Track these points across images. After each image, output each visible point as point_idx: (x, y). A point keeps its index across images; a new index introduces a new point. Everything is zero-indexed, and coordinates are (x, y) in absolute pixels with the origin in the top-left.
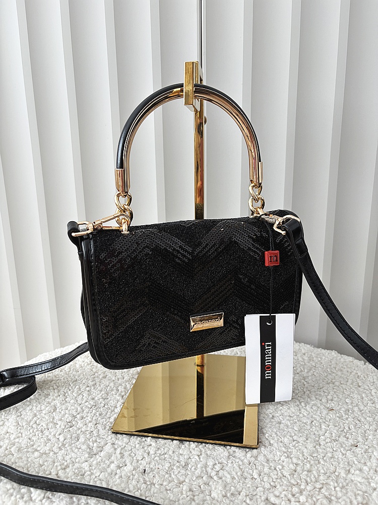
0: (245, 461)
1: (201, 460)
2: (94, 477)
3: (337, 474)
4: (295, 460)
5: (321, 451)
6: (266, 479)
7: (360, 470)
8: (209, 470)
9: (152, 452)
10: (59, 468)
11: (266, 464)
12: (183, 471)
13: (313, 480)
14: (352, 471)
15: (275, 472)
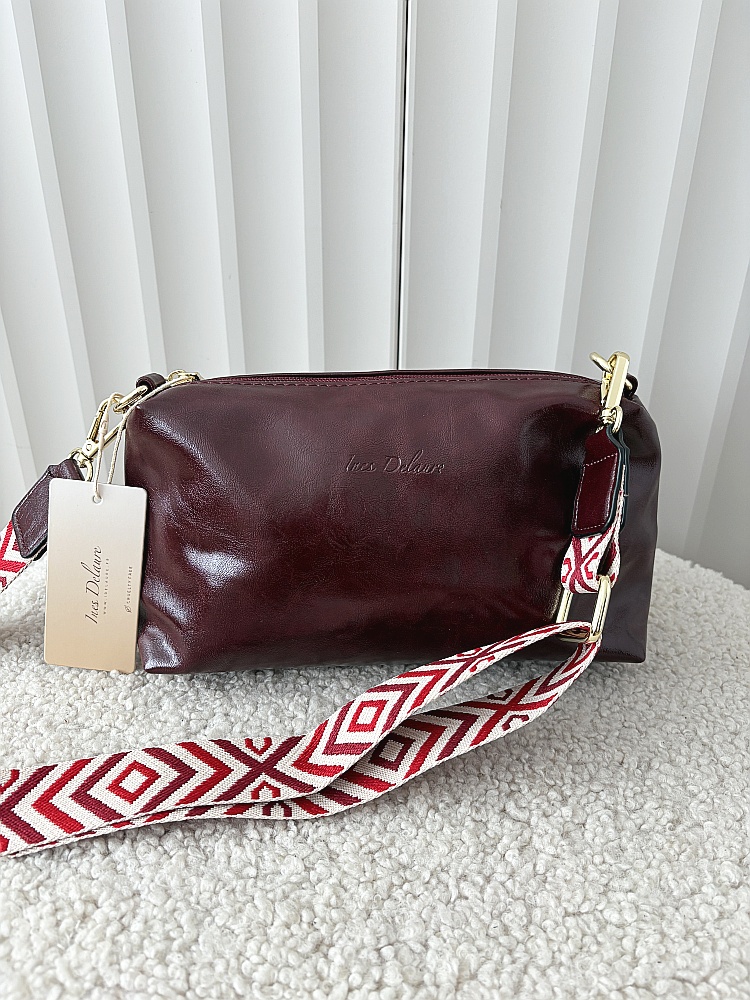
3: (626, 766)
5: (602, 726)
7: (671, 762)
13: (587, 777)
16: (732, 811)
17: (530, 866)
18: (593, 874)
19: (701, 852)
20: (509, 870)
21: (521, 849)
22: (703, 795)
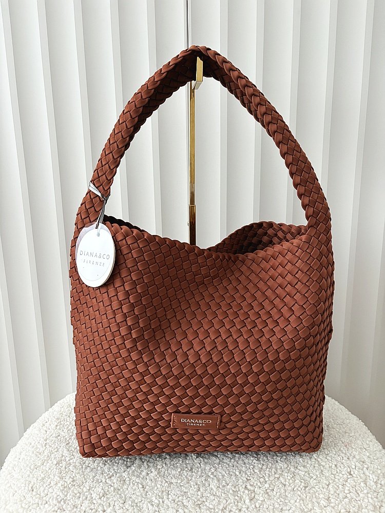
0: (230, 464)
1: (202, 466)
2: (132, 481)
3: (288, 468)
4: (262, 462)
6: (244, 475)
7: (304, 466)
8: (207, 472)
9: (168, 463)
10: (107, 477)
11: (243, 465)
12: (190, 473)
13: (273, 473)
14: (299, 468)
15: (249, 470)
16: (325, 482)
17: (253, 506)
18: (277, 506)
19: (314, 496)
20: (247, 507)
21: (251, 500)
22: (315, 477)
